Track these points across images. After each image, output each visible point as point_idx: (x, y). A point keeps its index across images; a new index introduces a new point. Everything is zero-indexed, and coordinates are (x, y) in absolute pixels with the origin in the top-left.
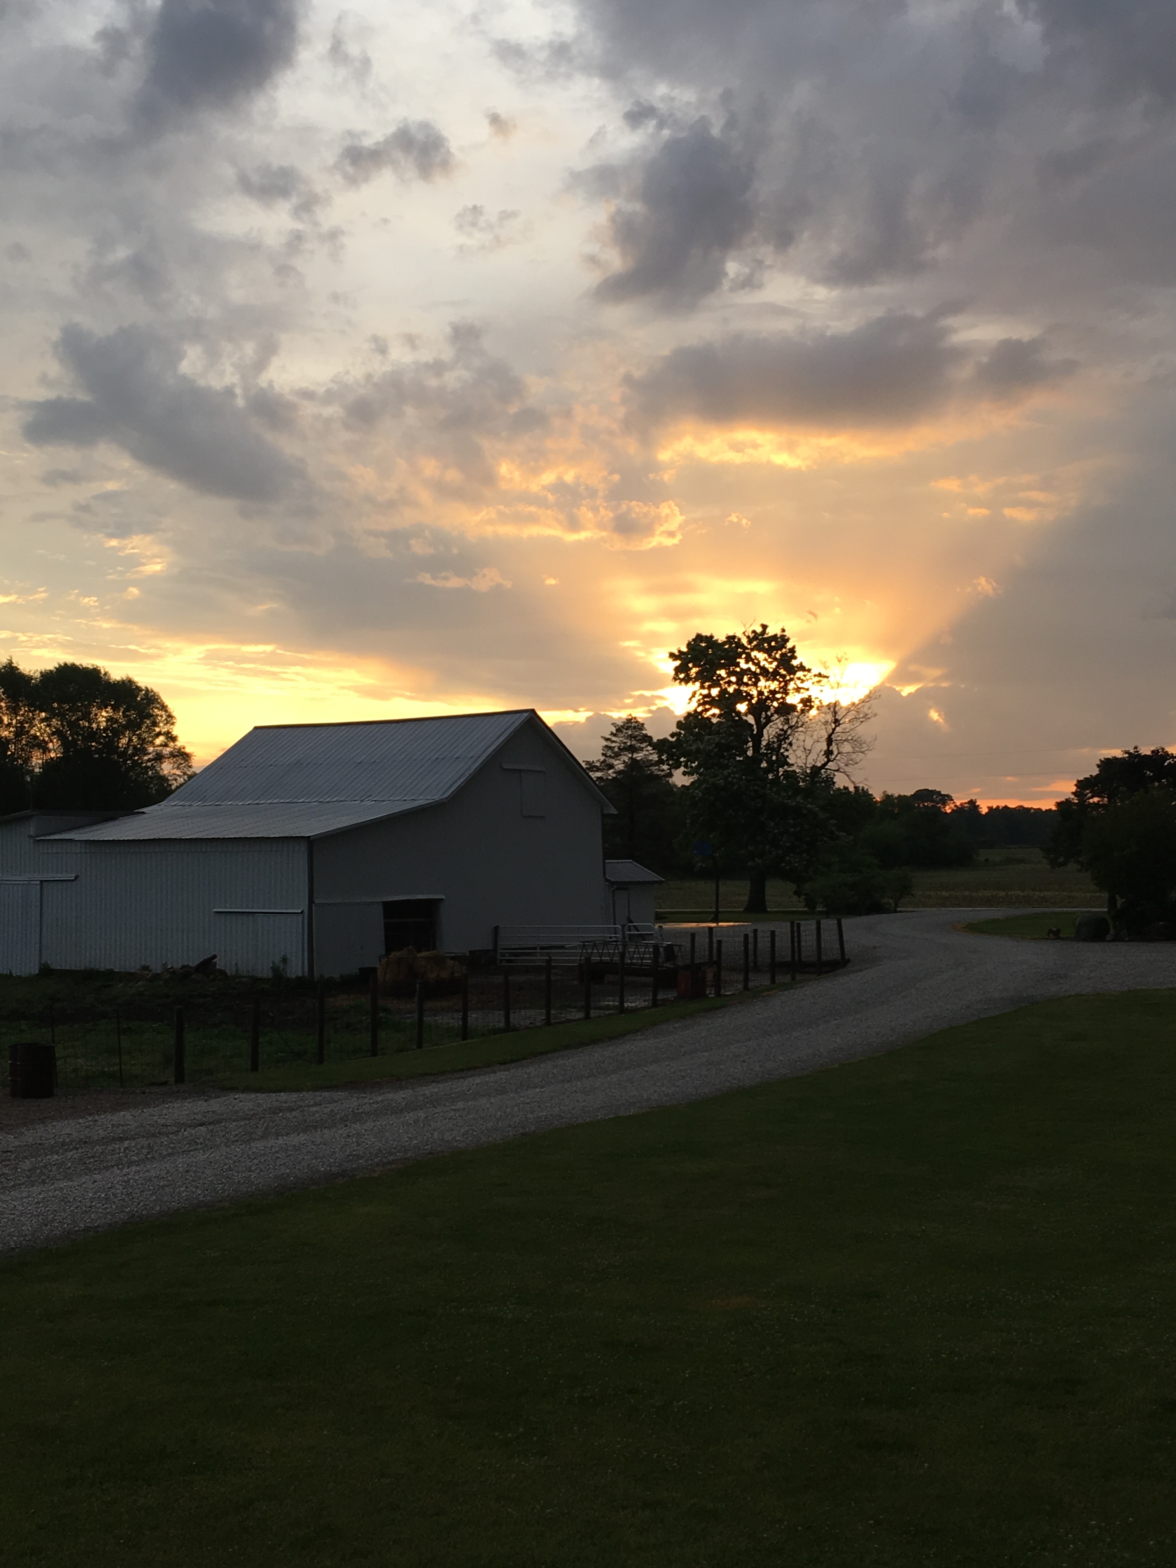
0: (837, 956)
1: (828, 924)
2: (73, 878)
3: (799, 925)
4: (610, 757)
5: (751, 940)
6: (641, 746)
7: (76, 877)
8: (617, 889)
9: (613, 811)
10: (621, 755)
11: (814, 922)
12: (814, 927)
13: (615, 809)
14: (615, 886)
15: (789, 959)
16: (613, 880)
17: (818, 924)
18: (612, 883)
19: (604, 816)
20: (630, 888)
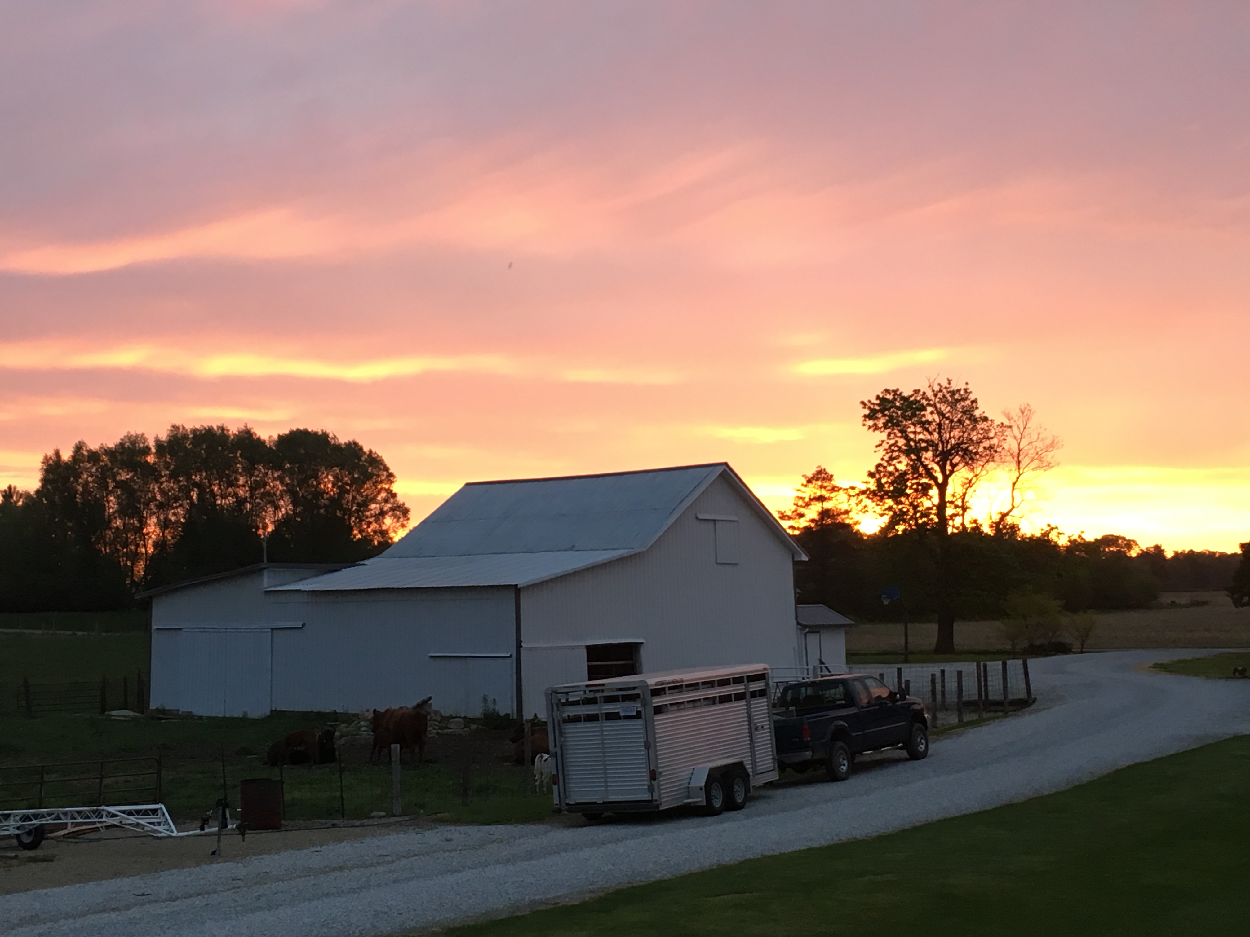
0: (1023, 695)
1: (1015, 665)
2: (301, 626)
3: (985, 666)
4: (801, 506)
5: (938, 680)
6: (831, 496)
7: (303, 625)
8: (809, 632)
9: (805, 558)
10: (812, 505)
11: (1000, 662)
12: (1000, 667)
13: (805, 556)
14: (807, 630)
15: (976, 697)
16: (805, 624)
17: (1004, 665)
18: (805, 627)
19: (796, 563)
20: (821, 632)
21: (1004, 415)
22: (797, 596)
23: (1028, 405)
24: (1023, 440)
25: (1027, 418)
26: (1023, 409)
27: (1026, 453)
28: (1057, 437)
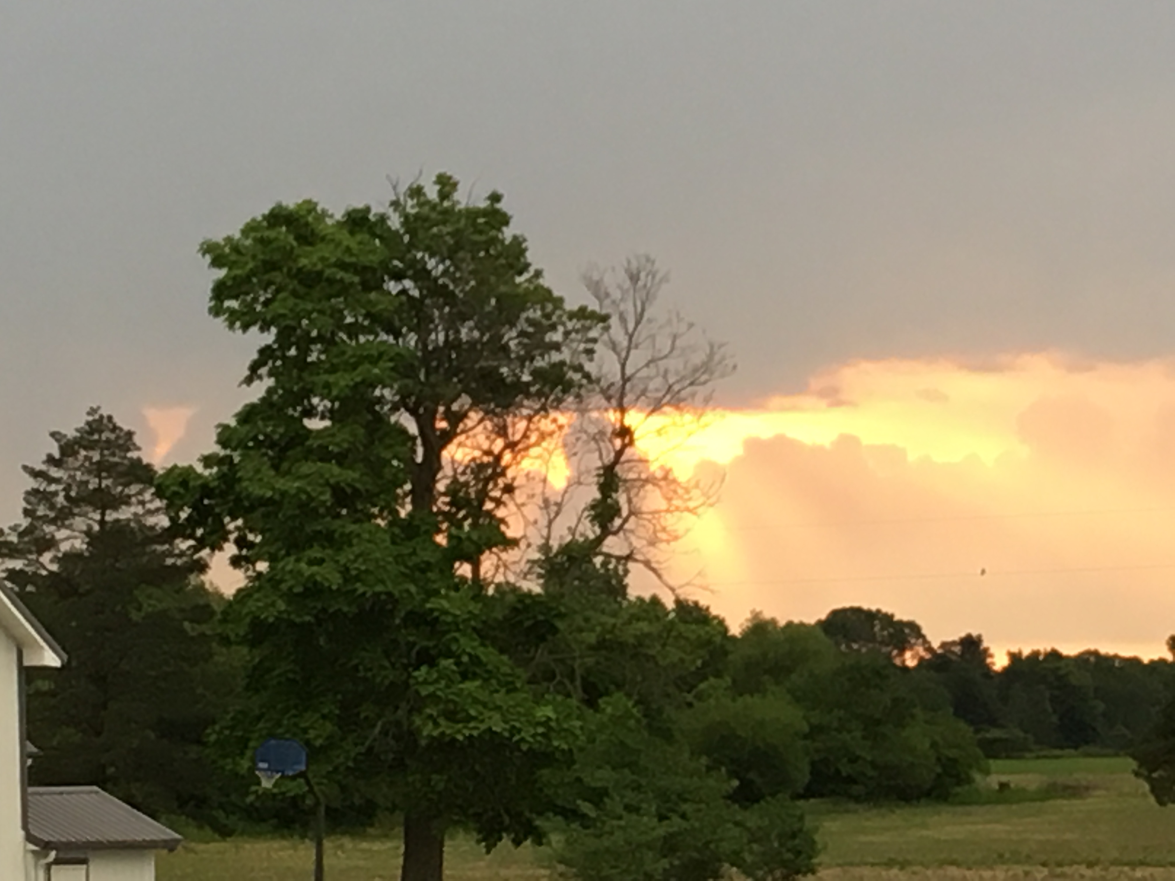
4: (45, 519)
6: (127, 491)
8: (57, 862)
9: (51, 659)
10: (74, 515)
13: (54, 656)
14: (53, 854)
16: (46, 838)
18: (46, 846)
19: (27, 674)
20: (91, 859)
21: (588, 287)
22: (29, 762)
23: (648, 259)
24: (633, 352)
25: (644, 294)
26: (635, 272)
27: (641, 387)
28: (721, 346)
